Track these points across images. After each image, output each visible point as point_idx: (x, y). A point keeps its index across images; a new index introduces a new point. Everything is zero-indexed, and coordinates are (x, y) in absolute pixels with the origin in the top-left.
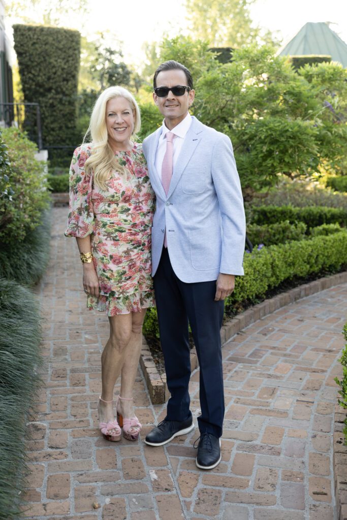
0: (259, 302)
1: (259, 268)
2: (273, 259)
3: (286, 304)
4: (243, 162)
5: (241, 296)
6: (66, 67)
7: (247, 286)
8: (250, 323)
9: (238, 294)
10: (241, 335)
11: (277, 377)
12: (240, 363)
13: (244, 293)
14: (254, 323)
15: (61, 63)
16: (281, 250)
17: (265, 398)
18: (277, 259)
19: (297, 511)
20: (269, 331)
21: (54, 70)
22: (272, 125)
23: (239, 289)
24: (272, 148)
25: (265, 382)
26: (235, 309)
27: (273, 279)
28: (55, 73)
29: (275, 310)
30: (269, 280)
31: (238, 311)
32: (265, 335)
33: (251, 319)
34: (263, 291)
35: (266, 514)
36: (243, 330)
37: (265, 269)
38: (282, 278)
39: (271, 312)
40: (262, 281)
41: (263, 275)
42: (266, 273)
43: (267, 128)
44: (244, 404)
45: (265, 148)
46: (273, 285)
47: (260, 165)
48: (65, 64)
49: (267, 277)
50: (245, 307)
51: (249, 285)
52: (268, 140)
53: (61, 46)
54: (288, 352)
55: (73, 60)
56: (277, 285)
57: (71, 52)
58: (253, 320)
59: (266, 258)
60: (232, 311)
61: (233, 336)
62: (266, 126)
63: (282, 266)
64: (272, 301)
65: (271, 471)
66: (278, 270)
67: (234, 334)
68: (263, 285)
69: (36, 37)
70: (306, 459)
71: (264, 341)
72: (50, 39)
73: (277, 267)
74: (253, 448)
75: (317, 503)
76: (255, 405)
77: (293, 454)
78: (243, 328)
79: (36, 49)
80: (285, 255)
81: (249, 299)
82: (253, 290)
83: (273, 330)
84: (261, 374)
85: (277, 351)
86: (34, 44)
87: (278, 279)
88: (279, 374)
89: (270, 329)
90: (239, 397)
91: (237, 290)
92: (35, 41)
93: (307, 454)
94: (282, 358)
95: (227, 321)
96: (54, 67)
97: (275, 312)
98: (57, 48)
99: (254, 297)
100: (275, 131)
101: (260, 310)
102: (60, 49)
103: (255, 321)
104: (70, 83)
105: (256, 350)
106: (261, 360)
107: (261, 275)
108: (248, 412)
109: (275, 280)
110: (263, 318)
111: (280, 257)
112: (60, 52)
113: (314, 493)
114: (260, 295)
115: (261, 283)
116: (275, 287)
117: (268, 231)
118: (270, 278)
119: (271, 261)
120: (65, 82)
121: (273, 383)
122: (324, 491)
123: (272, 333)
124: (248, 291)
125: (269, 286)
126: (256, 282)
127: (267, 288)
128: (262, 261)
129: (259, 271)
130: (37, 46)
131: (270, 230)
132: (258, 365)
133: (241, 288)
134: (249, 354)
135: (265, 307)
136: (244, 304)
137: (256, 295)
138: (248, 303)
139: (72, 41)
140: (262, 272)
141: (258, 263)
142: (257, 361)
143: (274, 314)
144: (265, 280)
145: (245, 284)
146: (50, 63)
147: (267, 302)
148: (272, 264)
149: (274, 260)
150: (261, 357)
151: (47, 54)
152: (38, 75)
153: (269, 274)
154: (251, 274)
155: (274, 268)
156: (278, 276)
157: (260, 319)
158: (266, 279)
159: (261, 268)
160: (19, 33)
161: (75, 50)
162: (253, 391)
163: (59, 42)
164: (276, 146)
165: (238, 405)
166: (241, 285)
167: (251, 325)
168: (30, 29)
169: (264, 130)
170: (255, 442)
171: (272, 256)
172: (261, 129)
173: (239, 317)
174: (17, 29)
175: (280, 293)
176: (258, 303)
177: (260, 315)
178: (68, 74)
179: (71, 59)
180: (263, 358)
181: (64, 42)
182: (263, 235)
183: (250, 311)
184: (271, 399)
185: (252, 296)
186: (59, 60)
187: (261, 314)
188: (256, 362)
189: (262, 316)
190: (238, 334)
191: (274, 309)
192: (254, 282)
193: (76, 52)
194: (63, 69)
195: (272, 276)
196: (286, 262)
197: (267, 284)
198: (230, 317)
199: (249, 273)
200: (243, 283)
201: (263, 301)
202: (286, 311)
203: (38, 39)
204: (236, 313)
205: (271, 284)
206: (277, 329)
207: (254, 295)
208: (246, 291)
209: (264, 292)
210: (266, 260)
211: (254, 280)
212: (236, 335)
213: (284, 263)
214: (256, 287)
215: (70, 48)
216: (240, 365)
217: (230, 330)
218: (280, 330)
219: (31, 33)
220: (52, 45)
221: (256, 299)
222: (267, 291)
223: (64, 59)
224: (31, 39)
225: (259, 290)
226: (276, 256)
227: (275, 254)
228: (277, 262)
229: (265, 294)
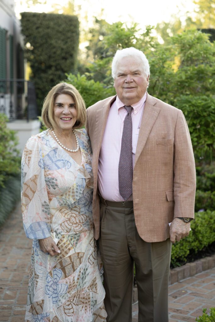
0: (179, 265)
2: (196, 225)
3: (209, 268)
6: (65, 47)
15: (60, 44)
16: (206, 216)
20: (180, 294)
21: (54, 50)
22: (195, 102)
24: (195, 122)
28: (55, 53)
29: (196, 273)
30: (190, 245)
32: (176, 297)
34: (184, 255)
38: (206, 242)
39: (191, 275)
40: (182, 245)
43: (190, 104)
46: (196, 250)
48: (64, 45)
49: (189, 242)
53: (61, 29)
54: (188, 315)
55: (71, 41)
56: (200, 249)
57: (69, 34)
63: (206, 233)
64: (193, 264)
66: (200, 235)
68: (184, 249)
69: (39, 22)
71: (173, 303)
72: (52, 24)
73: (199, 232)
79: (39, 33)
80: (209, 221)
83: (186, 292)
86: (37, 28)
87: (201, 244)
89: (183, 291)
92: (38, 25)
96: (54, 47)
97: (196, 275)
98: (58, 31)
99: (175, 260)
100: (198, 107)
101: (178, 273)
102: (61, 32)
104: (68, 61)
109: (198, 245)
110: (181, 281)
111: (204, 223)
112: (59, 35)
115: (181, 248)
117: (210, 198)
118: (192, 242)
120: (63, 61)
123: (183, 296)
125: (192, 251)
127: (188, 252)
130: (40, 30)
131: (212, 196)
135: (184, 270)
137: (176, 258)
139: (71, 25)
143: (194, 277)
146: (51, 44)
147: (188, 265)
151: (48, 36)
152: (41, 55)
153: (191, 239)
155: (197, 234)
156: (201, 241)
157: (177, 281)
158: (187, 243)
160: (25, 19)
161: (73, 32)
163: (60, 26)
164: (198, 121)
168: (35, 15)
174: (24, 15)
176: (179, 266)
177: (178, 278)
178: (66, 53)
179: (69, 40)
181: (64, 26)
182: (206, 200)
186: (59, 42)
187: (180, 277)
189: (180, 280)
191: (195, 272)
193: (74, 34)
194: (62, 49)
195: (195, 241)
196: (211, 228)
197: (188, 248)
201: (184, 264)
202: (207, 275)
203: (41, 24)
205: (194, 248)
206: (189, 292)
213: (208, 228)
215: (68, 31)
218: (190, 294)
219: (35, 19)
220: (53, 28)
221: (177, 261)
222: (189, 255)
223: (63, 40)
224: (35, 24)
225: (179, 253)
226: (199, 222)
227: (198, 220)
228: (199, 228)
229: (186, 258)
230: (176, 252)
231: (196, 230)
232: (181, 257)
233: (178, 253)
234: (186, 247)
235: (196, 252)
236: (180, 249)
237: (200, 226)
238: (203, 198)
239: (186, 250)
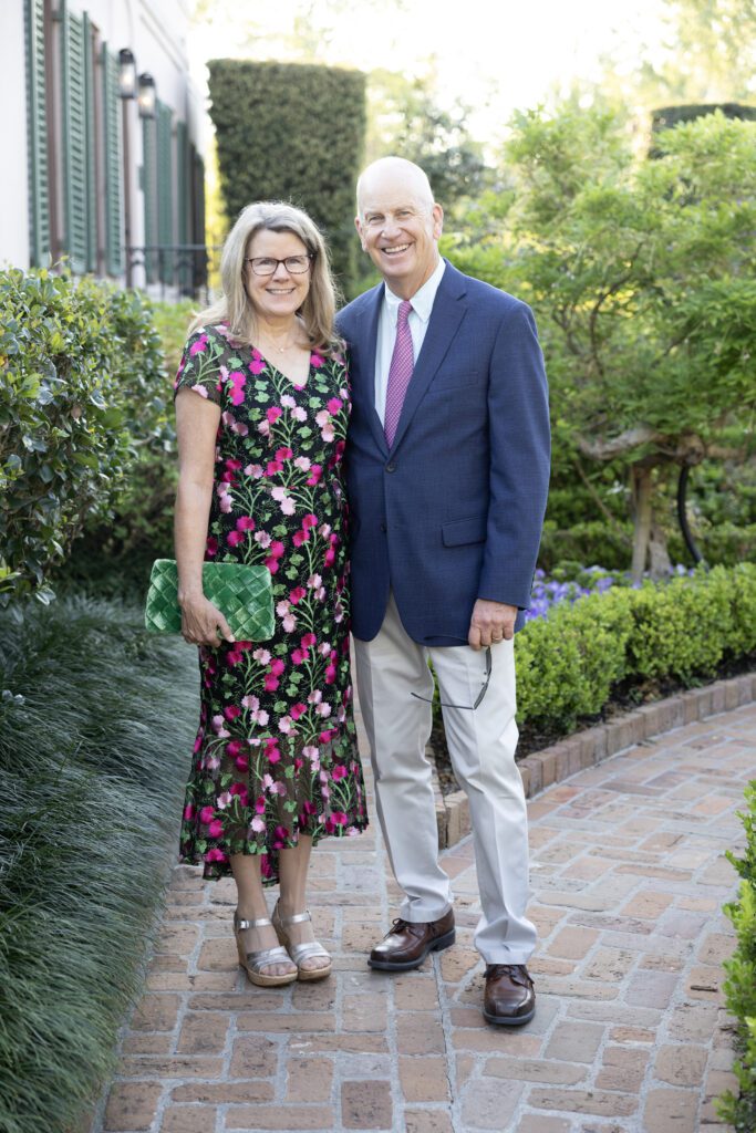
0: (700, 684)
1: (700, 608)
2: (738, 592)
4: (675, 376)
5: (651, 665)
6: (329, 156)
7: (667, 646)
8: (672, 726)
9: (645, 661)
10: (646, 747)
11: (694, 818)
12: (625, 792)
13: (660, 659)
14: (682, 728)
15: (317, 147)
17: (656, 850)
18: (746, 592)
19: (651, 1009)
20: (709, 742)
21: (300, 165)
22: (735, 296)
23: (649, 648)
24: (737, 346)
25: (668, 825)
26: (639, 695)
27: (738, 636)
28: (302, 172)
29: (739, 705)
30: (725, 638)
31: (647, 698)
32: (700, 748)
33: (675, 718)
34: (710, 661)
35: (589, 1010)
36: (654, 738)
37: (715, 611)
39: (727, 709)
40: (707, 637)
41: (710, 624)
42: (716, 620)
43: (725, 301)
44: (608, 856)
45: (720, 346)
46: (738, 651)
47: (714, 383)
48: (327, 150)
49: (722, 631)
50: (665, 693)
51: (670, 641)
52: (725, 329)
53: (318, 108)
54: (737, 778)
55: (346, 140)
56: (747, 651)
57: (341, 121)
58: (679, 720)
59: (719, 587)
60: (632, 698)
61: (628, 747)
62: (724, 296)
64: (731, 683)
65: (623, 954)
66: (748, 616)
67: (631, 744)
68: (712, 647)
69: (259, 86)
70: (699, 942)
71: (695, 758)
72: (294, 91)
73: (747, 608)
74: (602, 922)
75: (693, 1002)
76: (630, 859)
77: (676, 933)
78: (655, 734)
79: (260, 116)
81: (675, 677)
82: (685, 655)
83: (721, 740)
84: (665, 813)
85: (713, 777)
86: (254, 103)
87: (749, 637)
88: (698, 813)
89: (715, 738)
90: (601, 846)
91: (644, 651)
92: (257, 96)
93: (704, 934)
94: (718, 789)
95: (617, 716)
96: (301, 157)
97: (739, 709)
98: (310, 112)
99: (690, 673)
100: (743, 308)
101: (699, 699)
102: (317, 115)
103: (685, 724)
104: (337, 196)
105: (669, 773)
106: (671, 791)
107: (706, 624)
108: (610, 869)
109: (743, 639)
110: (706, 719)
112: (315, 122)
113: (693, 988)
114: (705, 671)
115: (705, 643)
116: (743, 653)
118: (729, 632)
119: (732, 596)
120: (326, 194)
121: (682, 826)
122: (715, 987)
123: (716, 746)
124: (671, 656)
125: (728, 652)
126: (691, 638)
127: (720, 655)
128: (708, 593)
129: (699, 615)
130: (262, 108)
132: (662, 797)
133: (653, 646)
134: (651, 778)
135: (712, 694)
136: (664, 686)
137: (692, 667)
138: (671, 683)
139: (346, 95)
140: (708, 616)
141: (696, 597)
142: (663, 791)
143: (733, 713)
144: (715, 636)
145: (662, 640)
146: (291, 148)
147: (720, 685)
148: (733, 603)
149: (739, 595)
150: (673, 785)
151: (285, 127)
152: (264, 178)
153: (727, 624)
154: (679, 620)
155: (740, 613)
156: (750, 630)
157: (698, 719)
158: (718, 634)
159: (705, 609)
160: (220, 79)
161: (351, 115)
162: (636, 838)
163: (315, 97)
164: (745, 342)
165: (597, 858)
166: (651, 641)
167: (674, 730)
168: (247, 68)
169: (719, 307)
170: (606, 914)
171: (734, 586)
172: (712, 304)
173: (645, 709)
174: (217, 70)
176: (698, 687)
177: (698, 711)
178: (333, 172)
179: (340, 137)
180: (678, 788)
181: (325, 98)
182: (746, 546)
183: (675, 700)
184: (666, 853)
185: (682, 668)
186: (314, 141)
187: (702, 711)
188: (658, 793)
189: (704, 716)
190: (639, 744)
191: (735, 701)
192: (687, 638)
193: (355, 121)
194: (322, 162)
195: (735, 629)
197: (720, 645)
198: (625, 710)
199: (674, 617)
200: (658, 638)
201: (712, 683)
203: (265, 91)
204: (642, 702)
205: (732, 647)
206: (729, 739)
207: (687, 667)
208: (666, 656)
209: (715, 663)
210: (720, 591)
211: (688, 633)
212: (634, 747)
214: (690, 650)
215: (339, 111)
216: (624, 797)
217: (618, 732)
218: (733, 742)
219: (248, 78)
220: (298, 104)
221: (693, 676)
222: (721, 662)
223: (324, 138)
224: (247, 91)
225: (701, 656)
226: (745, 585)
227: (742, 581)
228: (746, 599)
229: (716, 668)
230: (693, 653)
231: (738, 603)
232: (702, 665)
233: (697, 655)
234: (715, 643)
235: (737, 657)
236: (703, 646)
237: (748, 596)
238: (740, 541)
239: (715, 650)
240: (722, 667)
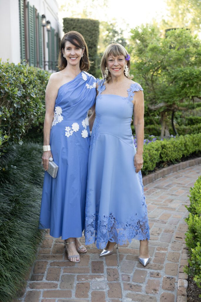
0: (177, 163)
1: (177, 145)
3: (193, 165)
4: (171, 90)
5: (166, 159)
6: (91, 40)
7: (169, 154)
8: (170, 173)
9: (164, 158)
10: (164, 178)
11: (176, 195)
12: (159, 189)
13: (168, 157)
14: (173, 173)
16: (191, 137)
17: (167, 203)
18: (188, 141)
19: (166, 243)
20: (179, 177)
22: (185, 71)
23: (165, 155)
24: (186, 83)
25: (170, 197)
26: (163, 166)
27: (186, 152)
29: (186, 168)
30: (183, 152)
31: (165, 166)
32: (177, 178)
33: (171, 171)
34: (179, 158)
35: (151, 243)
36: (166, 176)
37: (180, 146)
38: (191, 151)
39: (183, 169)
40: (179, 152)
41: (179, 149)
42: (181, 148)
44: (156, 205)
45: (182, 83)
46: (186, 155)
47: (180, 92)
48: (90, 39)
49: (182, 150)
50: (169, 165)
51: (170, 153)
52: (183, 79)
53: (88, 29)
54: (186, 186)
55: (95, 36)
56: (188, 155)
57: (94, 32)
58: (172, 172)
59: (182, 140)
60: (161, 166)
61: (160, 178)
62: (183, 71)
63: (191, 146)
64: (184, 163)
65: (159, 229)
66: (188, 147)
67: (161, 177)
68: (180, 154)
69: (75, 24)
70: (178, 226)
71: (176, 181)
72: (83, 25)
73: (188, 145)
74: (154, 221)
75: (176, 241)
76: (161, 205)
77: (172, 224)
78: (166, 175)
80: (193, 140)
81: (171, 161)
82: (173, 156)
83: (182, 176)
84: (169, 194)
85: (180, 185)
86: (74, 28)
87: (188, 152)
88: (177, 194)
89: (180, 176)
90: (154, 202)
91: (164, 155)
92: (74, 26)
93: (179, 224)
94: (181, 188)
95: (158, 171)
97: (186, 169)
98: (87, 30)
99: (174, 160)
100: (187, 74)
101: (177, 167)
102: (88, 31)
103: (173, 172)
104: (93, 49)
105: (170, 184)
106: (170, 188)
107: (178, 149)
108: (156, 208)
109: (187, 152)
111: (190, 140)
112: (88, 32)
113: (176, 237)
114: (178, 160)
115: (178, 153)
116: (187, 156)
117: (190, 129)
118: (184, 151)
119: (185, 142)
121: (173, 197)
122: (181, 237)
124: (170, 156)
125: (183, 155)
126: (175, 152)
127: (181, 156)
128: (179, 142)
129: (177, 147)
131: (191, 128)
132: (168, 190)
133: (166, 154)
134: (165, 186)
135: (180, 166)
136: (168, 163)
137: (175, 159)
138: (170, 163)
139: (95, 26)
140: (179, 147)
141: (176, 143)
142: (168, 189)
143: (185, 170)
144: (181, 152)
145: (168, 153)
147: (181, 163)
148: (185, 144)
149: (186, 142)
150: (171, 187)
153: (183, 149)
154: (172, 148)
155: (186, 146)
156: (189, 150)
157: (176, 171)
159: (178, 145)
160: (66, 22)
161: (96, 31)
162: (162, 200)
163: (88, 27)
164: (188, 82)
165: (153, 205)
166: (166, 153)
167: (171, 174)
168: (72, 20)
169: (181, 74)
170: (155, 219)
171: (185, 140)
172: (179, 73)
173: (164, 169)
174: (65, 20)
175: (190, 159)
176: (176, 164)
177: (176, 169)
178: (92, 44)
179: (93, 36)
180: (172, 188)
181: (90, 27)
182: (187, 130)
183: (171, 167)
184: (169, 204)
185: (173, 159)
186: (87, 37)
187: (177, 169)
188: (167, 189)
189: (178, 170)
190: (163, 177)
191: (185, 167)
192: (174, 152)
193: (97, 32)
194: (89, 42)
195: (185, 150)
196: (194, 143)
197: (181, 154)
198: (159, 169)
199: (171, 147)
200: (167, 152)
202: (192, 169)
203: (76, 25)
204: (163, 167)
206: (184, 176)
207: (174, 159)
208: (169, 157)
209: (180, 158)
210: (182, 141)
211: (174, 151)
212: (161, 178)
213: (192, 144)
214: (175, 155)
215: (93, 30)
216: (159, 190)
217: (158, 175)
219: (72, 22)
220: (84, 28)
221: (175, 161)
222: (182, 158)
223: (90, 36)
224: (72, 25)
225: (177, 156)
226: (187, 140)
227: (187, 139)
228: (188, 143)
229: (181, 159)
230: (175, 156)
231: (186, 144)
232: (177, 159)
233: (176, 156)
234: (180, 153)
235: (185, 157)
236: (178, 154)
237: (188, 142)
238: (186, 129)
239: (180, 155)
240: (182, 159)
